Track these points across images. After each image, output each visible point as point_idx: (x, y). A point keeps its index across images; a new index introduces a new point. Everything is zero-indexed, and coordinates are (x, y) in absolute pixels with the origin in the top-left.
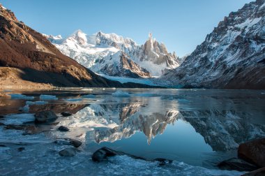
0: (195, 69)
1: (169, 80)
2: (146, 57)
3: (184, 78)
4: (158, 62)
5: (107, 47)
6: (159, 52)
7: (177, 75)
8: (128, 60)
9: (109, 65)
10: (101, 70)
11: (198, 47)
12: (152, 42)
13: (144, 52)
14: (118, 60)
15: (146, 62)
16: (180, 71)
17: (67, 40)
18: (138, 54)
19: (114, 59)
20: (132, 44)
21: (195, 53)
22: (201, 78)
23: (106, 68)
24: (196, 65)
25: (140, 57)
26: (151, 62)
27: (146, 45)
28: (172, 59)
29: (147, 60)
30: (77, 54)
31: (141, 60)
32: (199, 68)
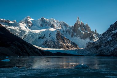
0: (108, 42)
1: (89, 50)
2: (75, 34)
3: (100, 49)
4: (84, 37)
5: (48, 28)
6: (84, 30)
7: (95, 47)
8: (62, 37)
9: (49, 40)
10: (43, 44)
11: (111, 26)
12: (79, 23)
13: (74, 31)
14: (55, 37)
15: (76, 38)
16: (97, 44)
17: (20, 24)
18: (69, 32)
19: (52, 36)
20: (65, 25)
21: (109, 31)
22: (112, 49)
23: (46, 43)
24: (109, 39)
25: (71, 34)
26: (79, 38)
27: (75, 25)
28: (94, 35)
29: (76, 36)
30: (26, 33)
31: (72, 36)
32: (111, 41)
